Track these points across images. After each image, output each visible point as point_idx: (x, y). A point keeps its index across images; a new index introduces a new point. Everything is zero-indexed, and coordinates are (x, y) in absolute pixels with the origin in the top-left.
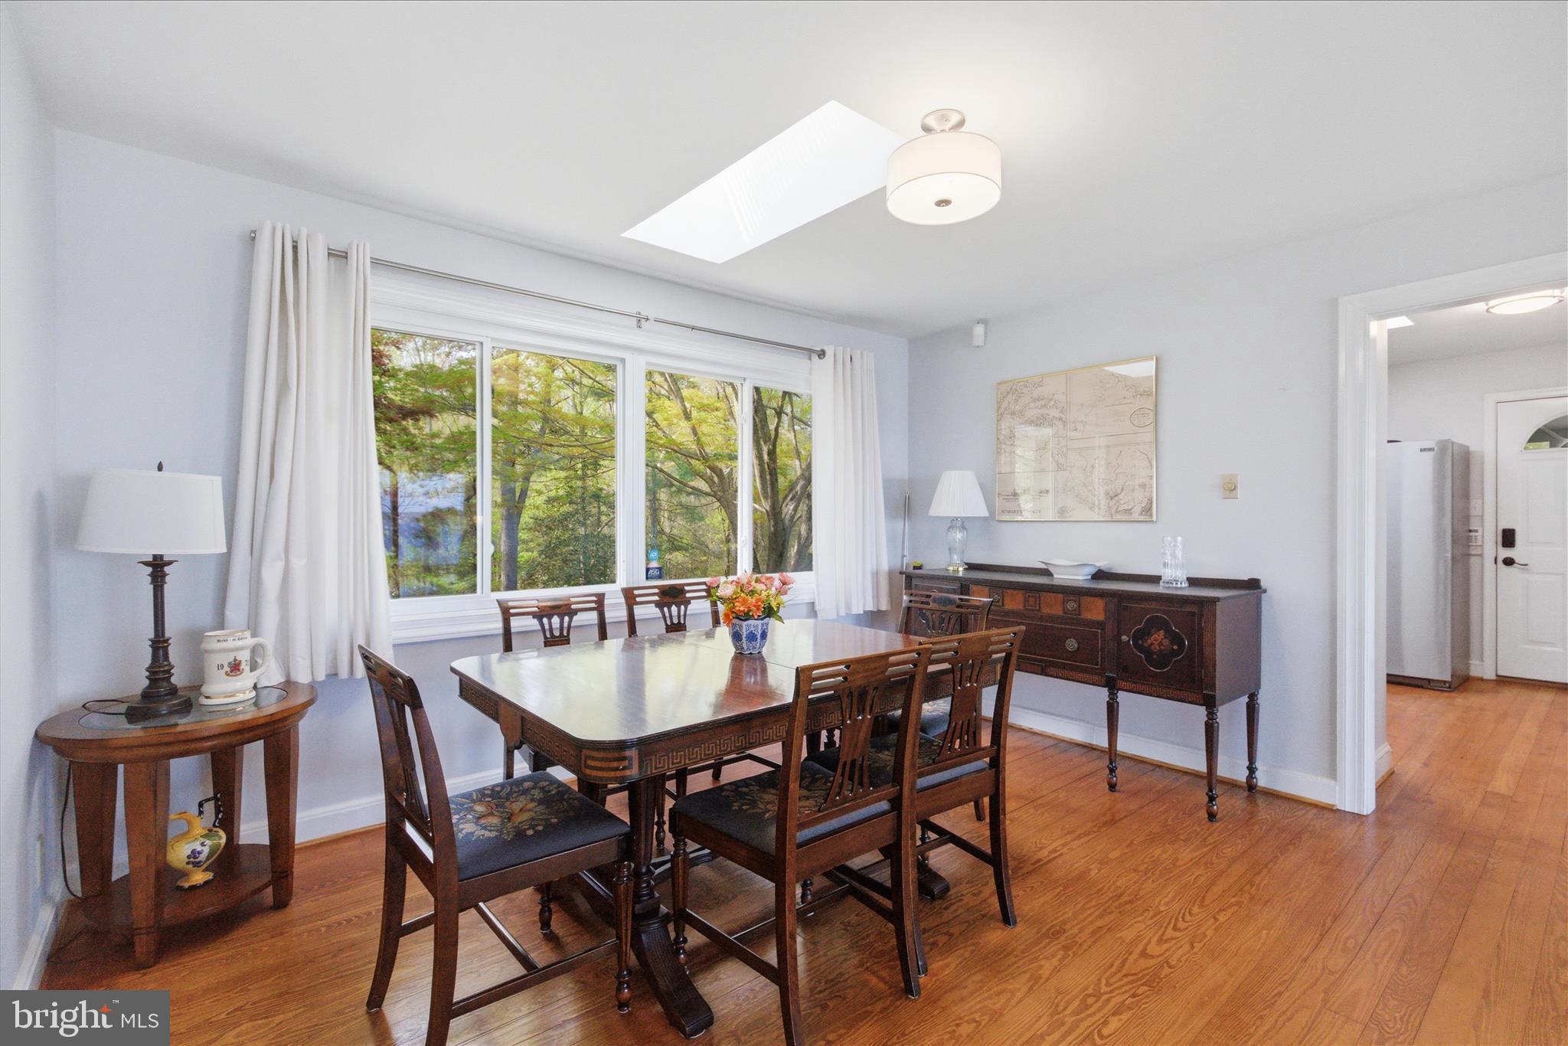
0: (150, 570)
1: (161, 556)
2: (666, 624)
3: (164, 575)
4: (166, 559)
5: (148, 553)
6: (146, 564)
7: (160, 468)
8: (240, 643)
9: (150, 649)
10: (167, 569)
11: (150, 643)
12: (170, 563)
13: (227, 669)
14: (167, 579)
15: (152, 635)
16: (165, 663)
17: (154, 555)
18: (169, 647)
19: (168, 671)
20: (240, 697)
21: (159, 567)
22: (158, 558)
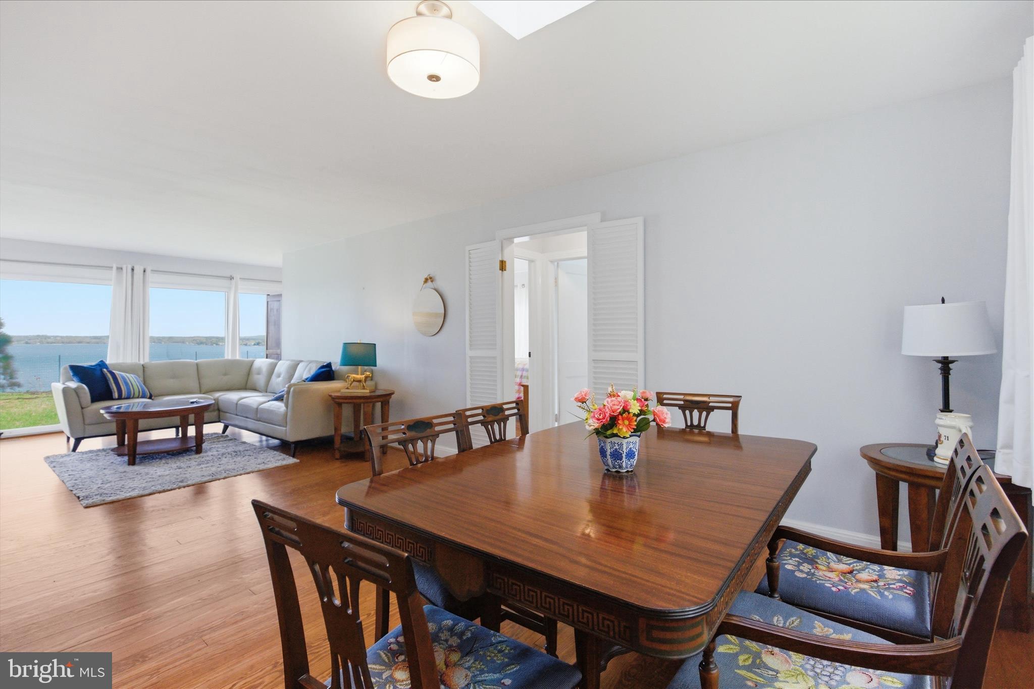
0: (940, 365)
3: (950, 369)
4: (950, 359)
5: (941, 354)
6: (938, 362)
7: (943, 301)
10: (951, 366)
12: (952, 362)
14: (951, 372)
15: (941, 407)
17: (944, 357)
20: (946, 462)
21: (945, 364)
22: (946, 358)
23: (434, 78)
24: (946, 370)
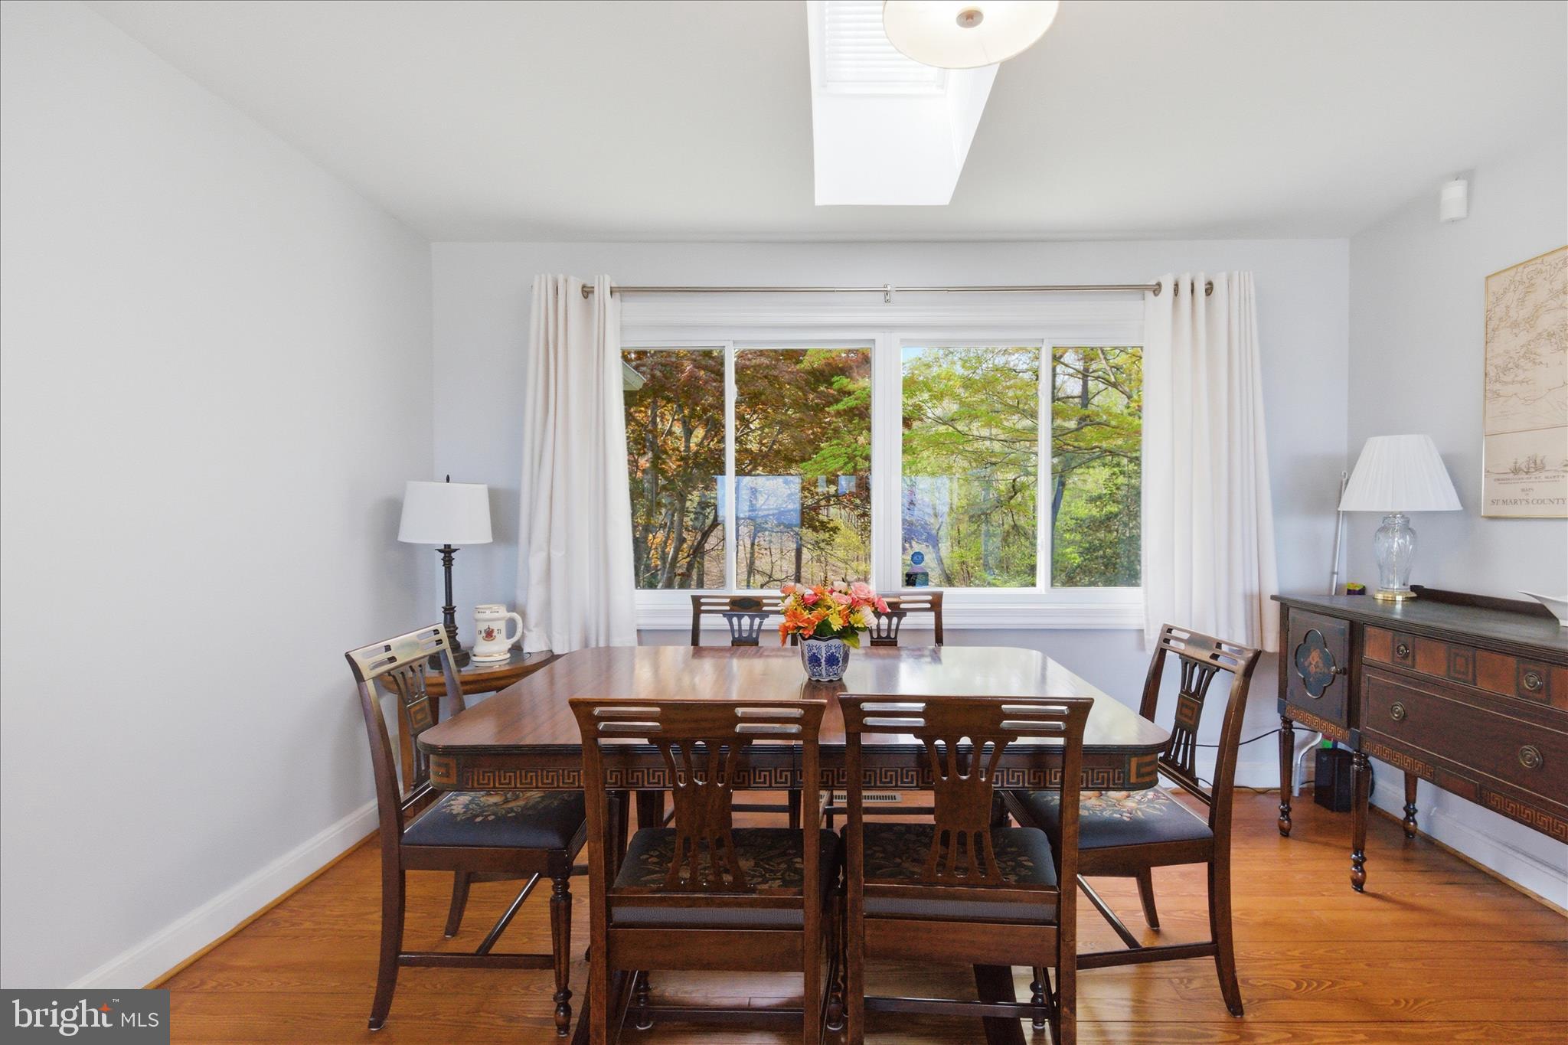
0: (442, 555)
1: (449, 546)
3: (452, 560)
4: (452, 547)
5: (441, 543)
6: (440, 551)
7: (448, 480)
8: (496, 615)
9: (443, 614)
10: (453, 555)
11: (443, 610)
12: (455, 550)
13: (484, 634)
14: (453, 562)
15: (444, 605)
16: (452, 625)
17: (445, 545)
18: (455, 613)
19: (455, 631)
20: (497, 657)
21: (448, 552)
22: (448, 546)
24: (448, 562)
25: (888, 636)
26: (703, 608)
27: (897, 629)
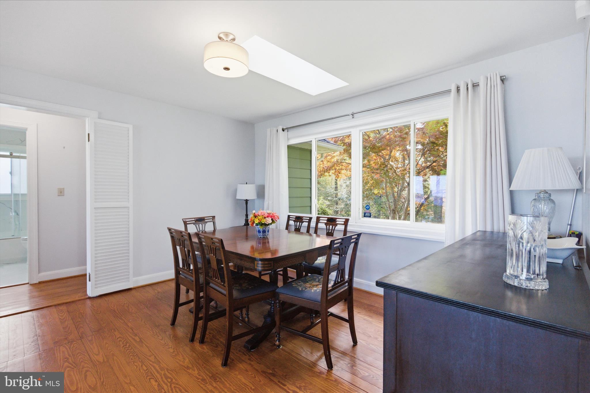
0: (245, 202)
2: (327, 232)
5: (245, 198)
6: (245, 201)
7: (247, 184)
10: (248, 202)
12: (248, 201)
14: (248, 204)
16: (247, 219)
21: (247, 201)
22: (247, 200)
23: (227, 69)
24: (247, 203)
25: (331, 232)
26: (290, 219)
27: (334, 230)
